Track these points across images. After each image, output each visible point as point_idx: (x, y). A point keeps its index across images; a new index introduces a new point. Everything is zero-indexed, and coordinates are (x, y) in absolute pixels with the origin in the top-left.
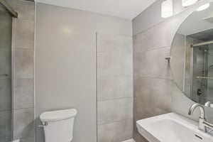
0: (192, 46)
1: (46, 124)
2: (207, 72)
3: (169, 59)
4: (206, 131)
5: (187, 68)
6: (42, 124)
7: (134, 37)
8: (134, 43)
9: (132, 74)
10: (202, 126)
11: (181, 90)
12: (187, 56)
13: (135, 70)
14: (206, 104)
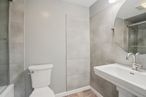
0: (127, 26)
1: (33, 72)
2: (137, 43)
3: (113, 30)
4: (136, 70)
5: (125, 40)
6: (30, 72)
7: (91, 18)
8: (91, 22)
9: (89, 43)
10: (134, 67)
11: (121, 48)
12: (125, 32)
13: (91, 40)
14: (137, 54)
